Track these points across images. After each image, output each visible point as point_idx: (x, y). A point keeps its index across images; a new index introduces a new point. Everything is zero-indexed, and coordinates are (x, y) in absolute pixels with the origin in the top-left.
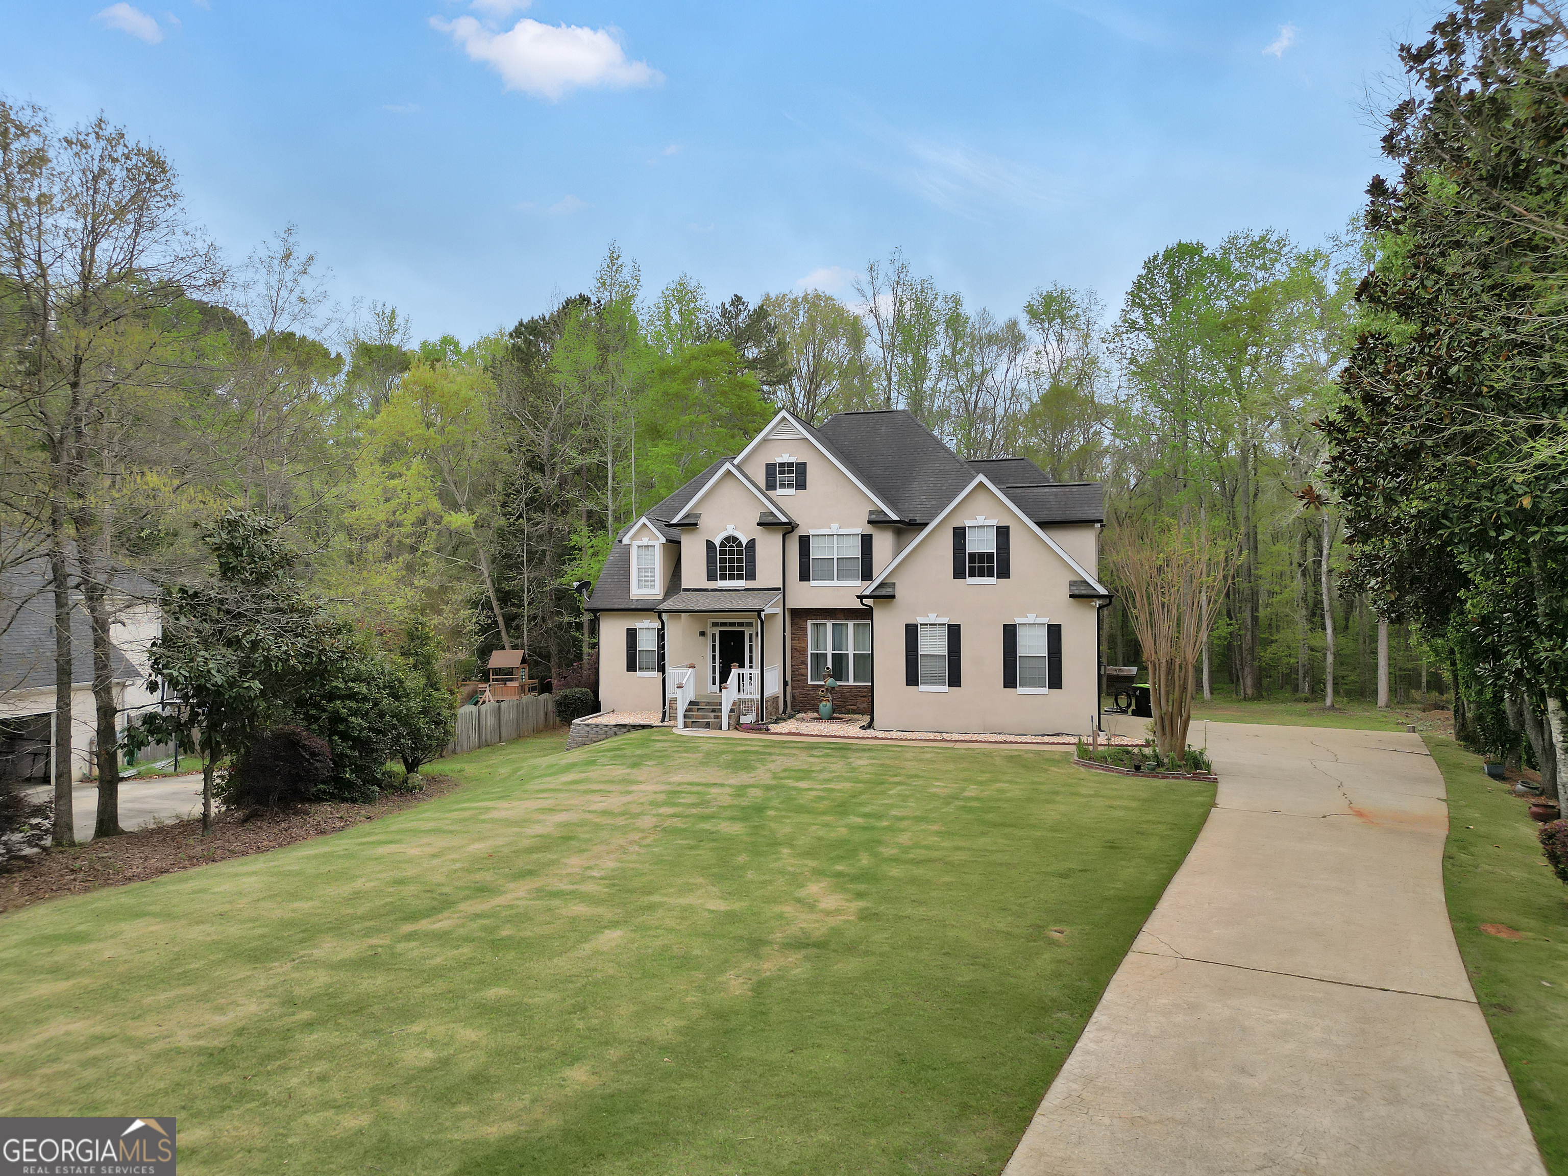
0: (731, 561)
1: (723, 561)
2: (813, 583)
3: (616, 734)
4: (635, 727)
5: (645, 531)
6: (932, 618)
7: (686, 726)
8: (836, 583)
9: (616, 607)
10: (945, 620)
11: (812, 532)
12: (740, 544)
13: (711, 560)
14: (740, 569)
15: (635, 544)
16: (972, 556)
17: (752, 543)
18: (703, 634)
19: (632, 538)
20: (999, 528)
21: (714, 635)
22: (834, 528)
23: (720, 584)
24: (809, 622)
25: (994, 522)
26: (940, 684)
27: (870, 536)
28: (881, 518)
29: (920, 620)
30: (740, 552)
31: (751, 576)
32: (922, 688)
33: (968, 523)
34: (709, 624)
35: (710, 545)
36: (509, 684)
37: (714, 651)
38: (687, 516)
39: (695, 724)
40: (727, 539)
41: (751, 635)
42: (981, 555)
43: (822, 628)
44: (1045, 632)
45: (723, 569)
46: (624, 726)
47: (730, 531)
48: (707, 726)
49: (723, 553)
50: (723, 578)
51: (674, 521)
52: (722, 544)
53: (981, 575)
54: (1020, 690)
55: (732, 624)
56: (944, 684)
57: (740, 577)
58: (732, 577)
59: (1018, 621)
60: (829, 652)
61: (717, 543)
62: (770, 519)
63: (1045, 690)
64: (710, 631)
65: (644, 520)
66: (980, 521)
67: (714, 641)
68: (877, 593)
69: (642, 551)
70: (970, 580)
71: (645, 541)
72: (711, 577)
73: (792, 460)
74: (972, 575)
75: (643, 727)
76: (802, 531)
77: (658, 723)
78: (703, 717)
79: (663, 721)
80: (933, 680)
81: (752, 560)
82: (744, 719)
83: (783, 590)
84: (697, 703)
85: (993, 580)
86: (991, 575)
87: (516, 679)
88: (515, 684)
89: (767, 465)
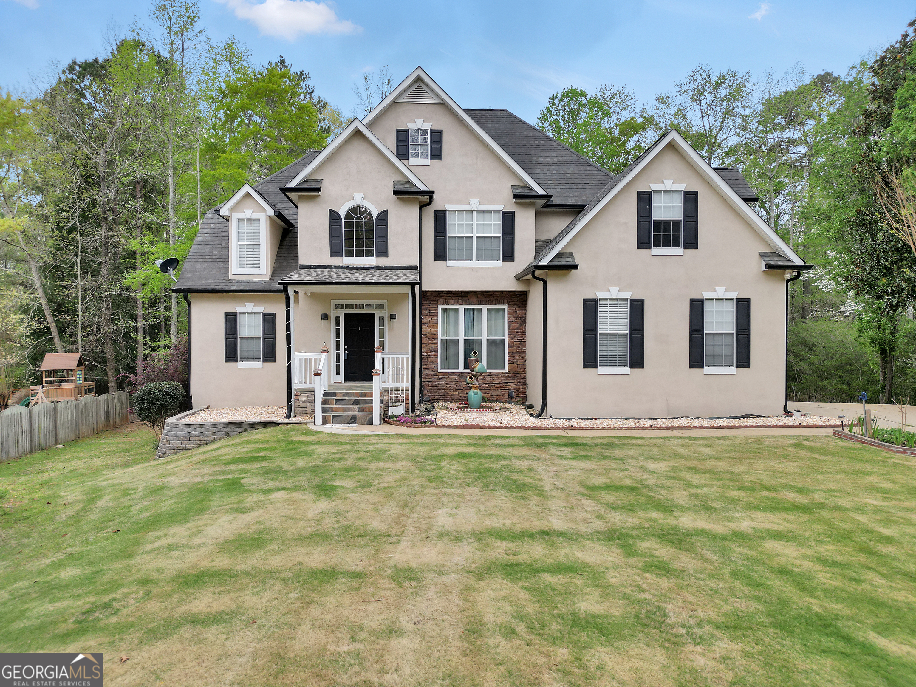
0: (358, 235)
1: (349, 235)
2: (449, 263)
3: (227, 435)
4: (252, 425)
5: (248, 202)
6: (614, 293)
7: (325, 421)
8: (474, 263)
9: (213, 287)
10: (628, 295)
11: (449, 207)
12: (370, 214)
13: (334, 235)
14: (370, 244)
15: (235, 217)
16: (657, 224)
17: (383, 216)
18: (325, 317)
19: (232, 210)
20: (686, 193)
21: (338, 319)
22: (474, 204)
23: (347, 260)
24: (440, 307)
25: (682, 187)
26: (621, 365)
27: (512, 213)
28: (527, 192)
29: (600, 295)
30: (369, 225)
31: (383, 252)
32: (601, 370)
33: (654, 187)
34: (333, 306)
35: (334, 216)
36: (64, 385)
37: (338, 335)
38: (306, 181)
39: (336, 419)
40: (355, 210)
41: (382, 319)
42: (667, 223)
43: (452, 314)
44: (732, 307)
45: (349, 244)
46: (239, 424)
47: (358, 200)
48: (353, 420)
49: (349, 225)
50: (349, 253)
51: (292, 185)
52: (348, 216)
53: (667, 245)
54: (707, 370)
55: (362, 307)
56: (625, 365)
57: (369, 253)
58: (359, 254)
59: (706, 295)
60: (461, 338)
61: (342, 213)
62: (407, 188)
63: (733, 370)
64: (333, 314)
65: (247, 188)
66: (668, 184)
67: (338, 324)
68: (555, 263)
69: (244, 225)
70: (655, 251)
71: (248, 213)
72: (335, 252)
73: (427, 126)
74: (657, 245)
75: (265, 425)
76: (438, 204)
77: (282, 419)
78: (345, 410)
79: (289, 416)
80: (613, 361)
81: (384, 236)
82: (392, 411)
83: (418, 268)
84: (333, 394)
85: (680, 251)
86: (677, 244)
87: (72, 381)
88: (72, 385)
89: (398, 131)
